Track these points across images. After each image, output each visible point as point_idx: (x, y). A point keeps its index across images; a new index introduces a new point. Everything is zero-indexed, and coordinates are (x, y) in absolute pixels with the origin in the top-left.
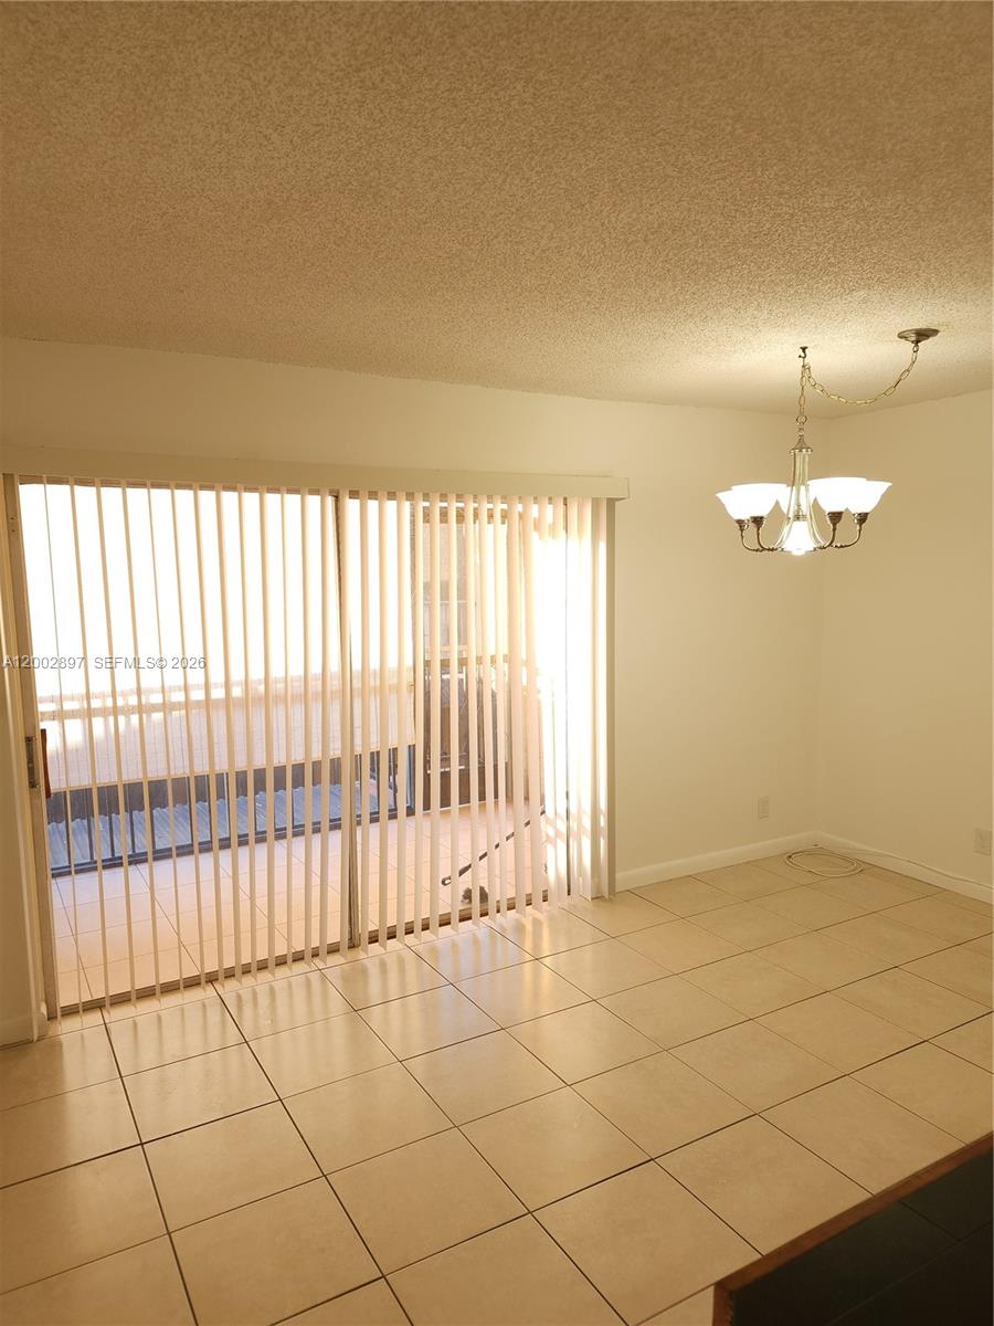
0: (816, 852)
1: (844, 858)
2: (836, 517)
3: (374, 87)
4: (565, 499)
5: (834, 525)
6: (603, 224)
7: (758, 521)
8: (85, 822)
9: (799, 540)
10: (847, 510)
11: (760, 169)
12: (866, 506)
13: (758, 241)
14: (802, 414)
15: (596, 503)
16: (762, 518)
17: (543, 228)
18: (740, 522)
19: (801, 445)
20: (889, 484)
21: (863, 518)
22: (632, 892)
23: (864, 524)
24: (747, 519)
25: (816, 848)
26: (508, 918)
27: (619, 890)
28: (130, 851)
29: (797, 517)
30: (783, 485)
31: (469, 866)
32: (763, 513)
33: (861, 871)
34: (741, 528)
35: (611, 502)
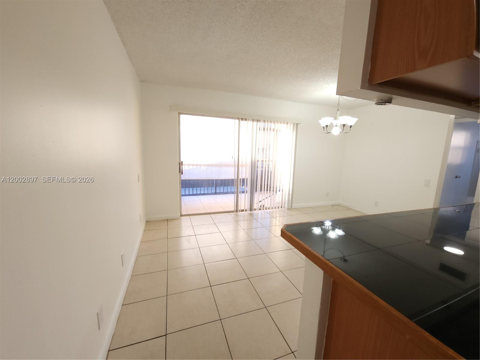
0: (338, 205)
1: (345, 207)
2: (344, 125)
4: (287, 123)
5: (344, 127)
6: (293, 58)
7: (327, 126)
8: (188, 189)
9: (336, 131)
10: (347, 124)
11: (323, 45)
12: (352, 124)
13: (325, 62)
14: (339, 104)
15: (294, 124)
16: (328, 125)
17: (281, 59)
18: (324, 127)
19: (338, 110)
20: (357, 119)
21: (351, 127)
22: (295, 208)
23: (351, 128)
24: (325, 126)
25: (339, 205)
26: (268, 211)
27: (293, 208)
28: (196, 193)
29: (336, 126)
30: (333, 119)
31: (261, 201)
32: (328, 124)
33: (349, 209)
34: (324, 129)
35: (297, 124)
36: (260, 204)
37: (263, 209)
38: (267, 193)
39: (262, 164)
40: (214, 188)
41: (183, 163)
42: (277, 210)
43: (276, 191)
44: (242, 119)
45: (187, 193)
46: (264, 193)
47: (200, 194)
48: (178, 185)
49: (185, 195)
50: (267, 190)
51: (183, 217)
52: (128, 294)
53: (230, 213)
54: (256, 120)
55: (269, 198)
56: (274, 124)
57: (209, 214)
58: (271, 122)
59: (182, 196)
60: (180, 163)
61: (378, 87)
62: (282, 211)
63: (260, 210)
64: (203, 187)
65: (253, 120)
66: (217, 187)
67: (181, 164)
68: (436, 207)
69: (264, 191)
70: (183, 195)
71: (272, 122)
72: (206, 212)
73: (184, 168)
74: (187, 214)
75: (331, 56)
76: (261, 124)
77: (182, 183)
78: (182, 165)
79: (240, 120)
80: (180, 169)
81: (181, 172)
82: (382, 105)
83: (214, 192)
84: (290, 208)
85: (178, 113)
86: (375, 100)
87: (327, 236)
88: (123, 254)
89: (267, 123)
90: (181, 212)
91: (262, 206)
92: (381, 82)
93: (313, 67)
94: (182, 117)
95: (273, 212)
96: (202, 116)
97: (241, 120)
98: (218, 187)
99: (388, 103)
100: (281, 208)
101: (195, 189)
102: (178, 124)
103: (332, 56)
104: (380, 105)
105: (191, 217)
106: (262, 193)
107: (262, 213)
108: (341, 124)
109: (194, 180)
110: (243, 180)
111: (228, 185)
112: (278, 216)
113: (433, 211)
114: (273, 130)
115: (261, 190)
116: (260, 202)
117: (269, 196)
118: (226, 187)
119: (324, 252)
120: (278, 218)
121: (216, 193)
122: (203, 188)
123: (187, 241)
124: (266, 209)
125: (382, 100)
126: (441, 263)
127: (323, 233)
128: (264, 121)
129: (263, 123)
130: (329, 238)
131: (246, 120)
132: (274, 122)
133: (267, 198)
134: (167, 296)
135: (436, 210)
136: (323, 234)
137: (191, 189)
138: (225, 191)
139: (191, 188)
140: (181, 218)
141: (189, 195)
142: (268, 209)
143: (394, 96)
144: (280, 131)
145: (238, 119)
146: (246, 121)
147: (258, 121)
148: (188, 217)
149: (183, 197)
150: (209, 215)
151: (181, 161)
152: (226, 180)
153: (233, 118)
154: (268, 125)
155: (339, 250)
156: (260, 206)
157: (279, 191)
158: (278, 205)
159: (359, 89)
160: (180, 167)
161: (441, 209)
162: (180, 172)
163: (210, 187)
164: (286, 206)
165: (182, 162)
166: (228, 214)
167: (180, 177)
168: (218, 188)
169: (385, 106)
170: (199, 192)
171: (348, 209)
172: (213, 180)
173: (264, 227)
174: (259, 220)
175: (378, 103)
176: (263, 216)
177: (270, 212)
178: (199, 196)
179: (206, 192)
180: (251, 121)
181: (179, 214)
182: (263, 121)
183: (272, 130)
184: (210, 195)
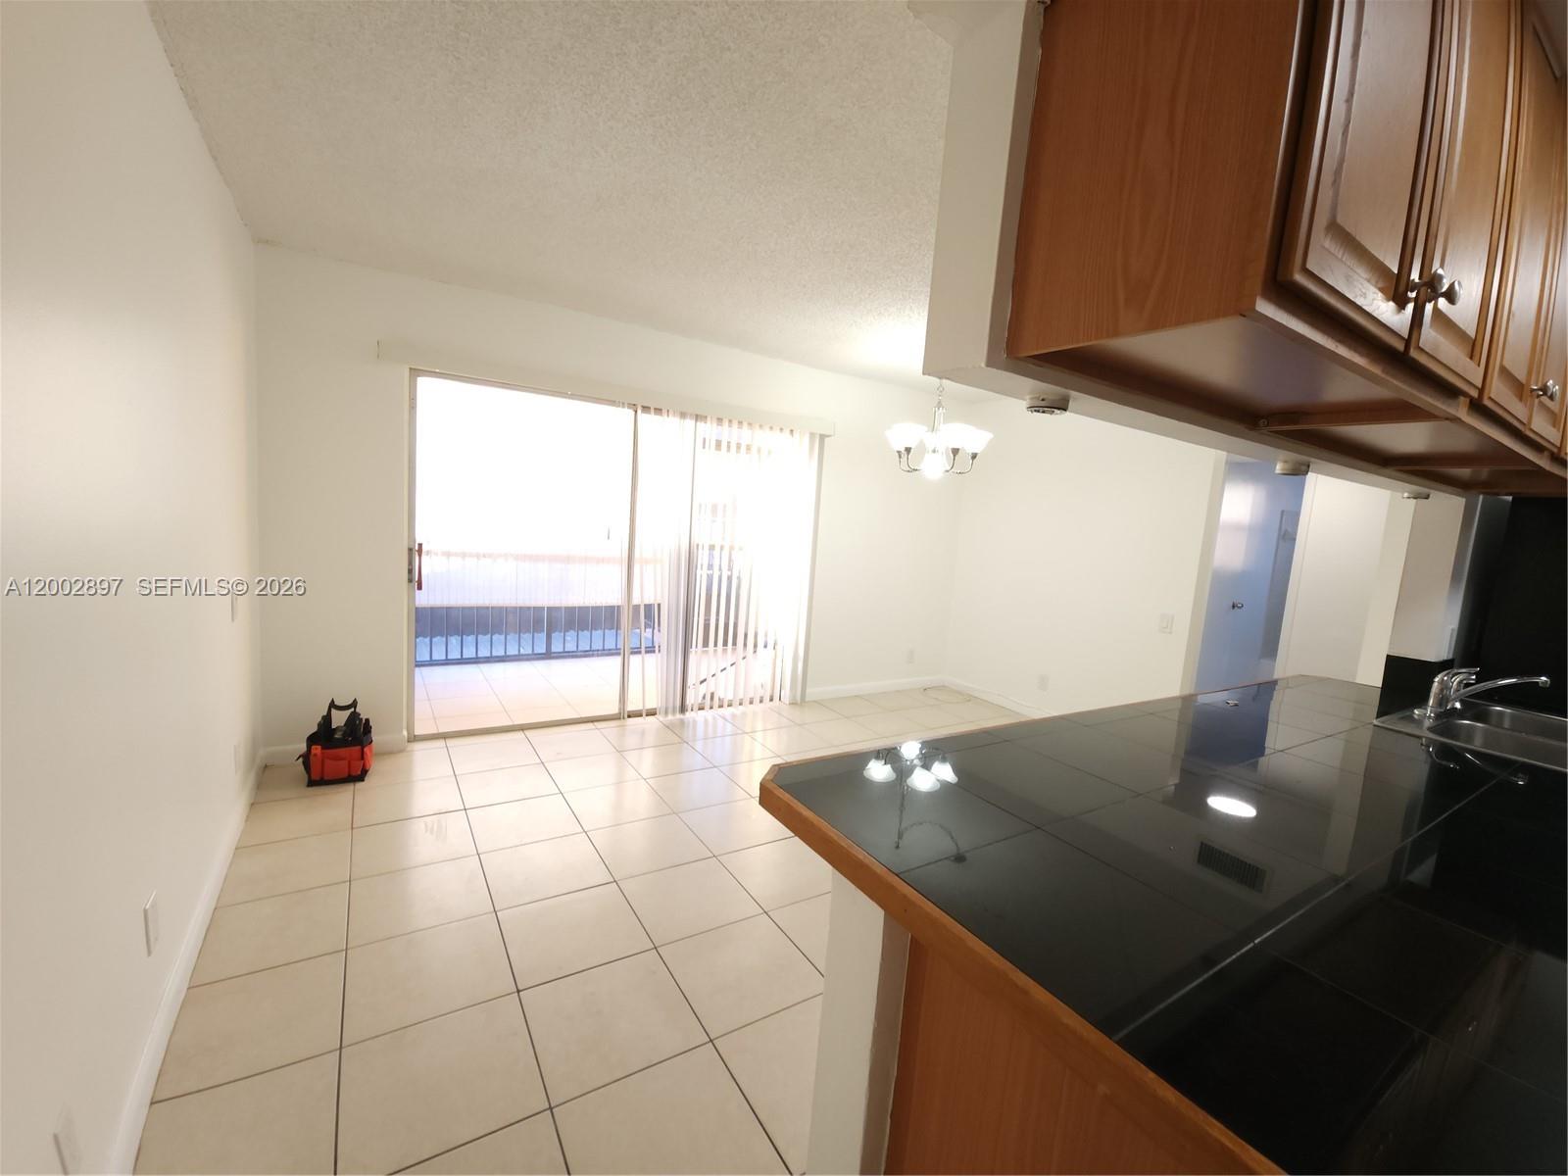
0: (941, 688)
1: (959, 693)
2: (955, 451)
3: (661, 127)
4: (792, 431)
5: (954, 456)
6: (807, 237)
7: (908, 450)
8: (444, 639)
9: (934, 467)
10: (963, 448)
12: (978, 448)
14: (941, 386)
15: (812, 435)
16: (911, 448)
17: (771, 235)
18: (899, 452)
19: (939, 405)
20: (990, 436)
21: (974, 456)
22: (815, 701)
23: (975, 461)
24: (903, 450)
25: (944, 686)
26: (727, 711)
27: (807, 699)
28: (474, 656)
29: (934, 451)
30: (926, 428)
31: (705, 680)
32: (912, 445)
33: (969, 701)
34: (900, 457)
35: (822, 437)
36: (703, 689)
37: (711, 708)
38: (725, 651)
39: (711, 556)
40: (542, 637)
41: (425, 548)
42: (757, 707)
43: (755, 646)
44: (646, 409)
45: (439, 655)
46: (715, 651)
47: (490, 660)
48: (404, 625)
49: (432, 663)
50: (725, 643)
51: (418, 746)
52: (173, 1058)
53: (599, 725)
54: (691, 415)
55: (731, 670)
56: (750, 431)
57: (522, 728)
58: (740, 423)
59: (417, 666)
60: (410, 550)
61: (1031, 366)
62: (772, 710)
63: (701, 708)
64: (500, 634)
65: (683, 415)
66: (554, 632)
67: (415, 551)
68: (1187, 692)
69: (716, 645)
70: (420, 664)
71: (745, 424)
72: (511, 724)
73: (428, 566)
74: (435, 732)
75: (917, 247)
76: (709, 430)
77: (417, 621)
78: (420, 556)
79: (639, 412)
80: (410, 571)
81: (415, 581)
82: (1043, 412)
83: (541, 649)
84: (800, 702)
85: (411, 369)
86: (1028, 397)
87: (908, 787)
88: (152, 906)
89: (730, 426)
90: (410, 727)
91: (708, 697)
92: (1036, 353)
93: (867, 272)
94: (424, 384)
95: (744, 714)
96: (503, 387)
97: (643, 411)
98: (557, 633)
99: (1059, 409)
100: (771, 700)
101: (470, 639)
102: (406, 406)
103: (920, 246)
104: (1038, 411)
105: (451, 742)
106: (707, 652)
107: (706, 721)
108: (947, 449)
109: (466, 609)
110: (648, 608)
111: (595, 626)
112: (759, 726)
113: (1179, 704)
114: (748, 448)
115: (706, 644)
116: (702, 682)
117: (732, 665)
118: (587, 633)
119: (900, 836)
120: (759, 736)
121: (548, 655)
122: (503, 637)
123: (432, 833)
124: (721, 706)
125: (1043, 400)
126: (1202, 843)
127: (897, 776)
128: (720, 420)
129: (715, 425)
130: (914, 792)
131: (658, 411)
132: (750, 424)
133: (725, 669)
134: (341, 1047)
135: (1187, 700)
136: (896, 779)
137: (454, 641)
138: (584, 646)
139: (457, 637)
140: (409, 749)
141: (447, 662)
142: (725, 704)
143: (1073, 394)
144: (769, 453)
145: (633, 407)
146: (661, 415)
147: (698, 418)
148: (440, 743)
149: (423, 669)
150: (520, 735)
151: (418, 541)
152: (588, 608)
153: (612, 403)
154: (728, 433)
155: (941, 827)
156: (700, 698)
157: (765, 646)
158: (760, 692)
159: (983, 365)
160: (411, 562)
161: (1199, 697)
162: (410, 580)
163: (528, 631)
164: (786, 694)
165: (420, 545)
166: (590, 725)
167: (412, 598)
168: (557, 637)
169: (1053, 416)
170: (484, 652)
171: (969, 698)
172: (538, 610)
173: (715, 767)
174: (699, 745)
175: (1036, 408)
176: (710, 729)
177: (734, 716)
178: (485, 667)
179: (512, 651)
180: (674, 415)
181: (405, 733)
182: (715, 420)
183: (743, 449)
184: (528, 660)
